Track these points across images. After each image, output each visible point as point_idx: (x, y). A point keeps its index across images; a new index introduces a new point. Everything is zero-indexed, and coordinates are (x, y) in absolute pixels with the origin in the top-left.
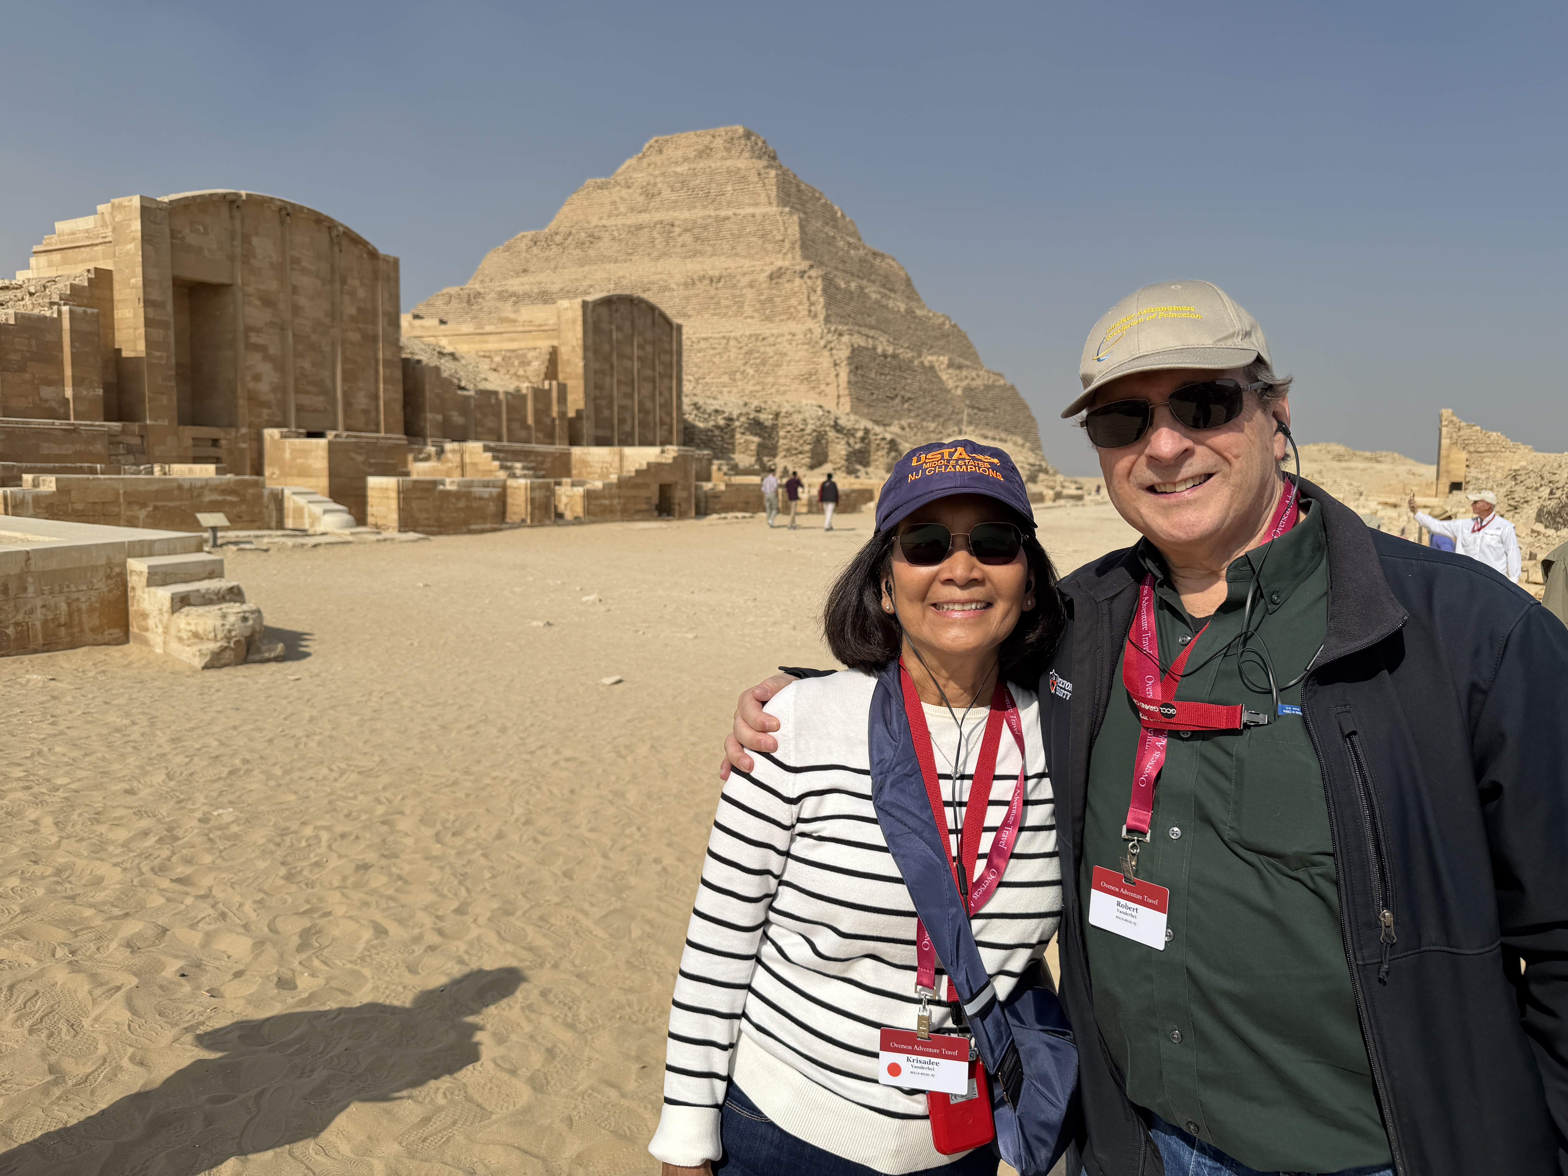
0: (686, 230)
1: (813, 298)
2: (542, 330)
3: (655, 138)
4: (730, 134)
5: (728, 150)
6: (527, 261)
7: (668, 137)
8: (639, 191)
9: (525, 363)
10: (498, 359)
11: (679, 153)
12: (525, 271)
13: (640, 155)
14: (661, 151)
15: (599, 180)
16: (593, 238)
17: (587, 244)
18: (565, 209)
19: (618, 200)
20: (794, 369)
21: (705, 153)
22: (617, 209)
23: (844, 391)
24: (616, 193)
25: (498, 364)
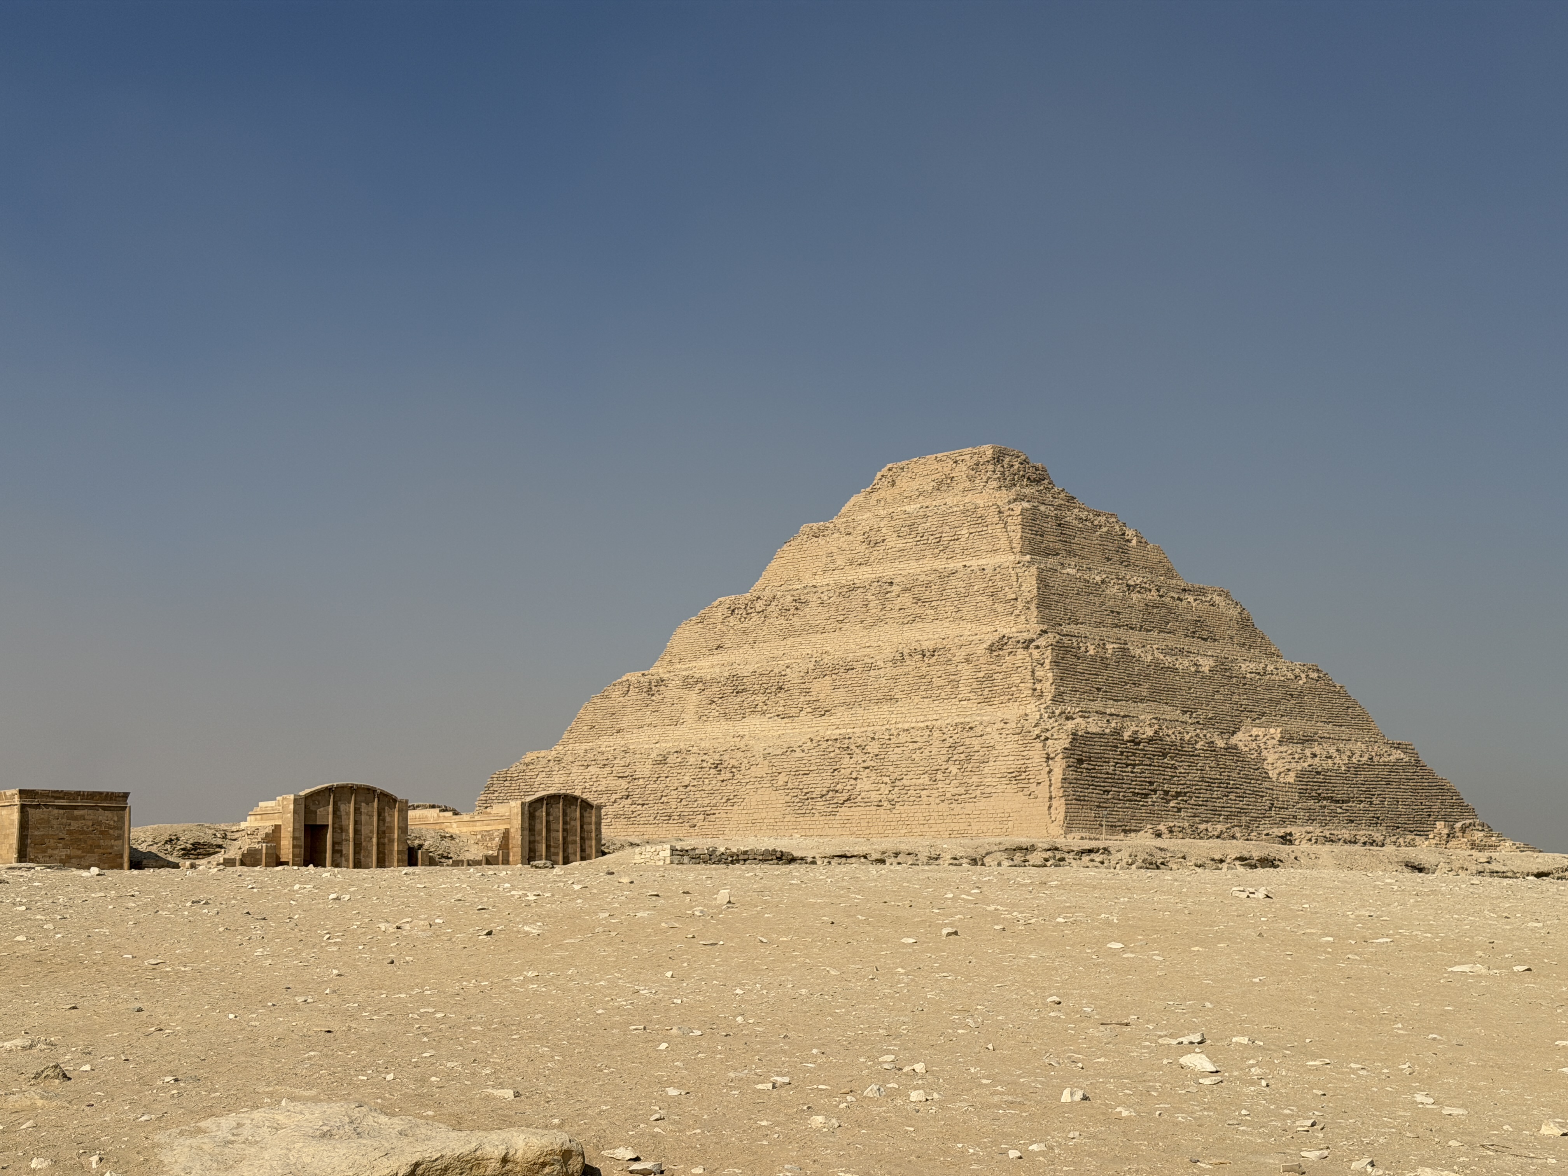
0: (906, 590)
1: (1039, 673)
2: (502, 819)
3: (890, 465)
4: (975, 458)
5: (971, 479)
6: (723, 635)
7: (903, 463)
8: (861, 538)
9: (492, 839)
10: (479, 837)
11: (915, 485)
12: (719, 647)
13: (868, 489)
14: (893, 484)
15: (815, 525)
16: (800, 603)
17: (792, 611)
18: (774, 564)
19: (835, 550)
20: (1002, 766)
21: (944, 483)
22: (833, 562)
23: (1057, 792)
24: (835, 542)
25: (479, 840)
